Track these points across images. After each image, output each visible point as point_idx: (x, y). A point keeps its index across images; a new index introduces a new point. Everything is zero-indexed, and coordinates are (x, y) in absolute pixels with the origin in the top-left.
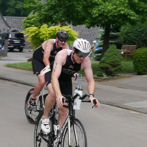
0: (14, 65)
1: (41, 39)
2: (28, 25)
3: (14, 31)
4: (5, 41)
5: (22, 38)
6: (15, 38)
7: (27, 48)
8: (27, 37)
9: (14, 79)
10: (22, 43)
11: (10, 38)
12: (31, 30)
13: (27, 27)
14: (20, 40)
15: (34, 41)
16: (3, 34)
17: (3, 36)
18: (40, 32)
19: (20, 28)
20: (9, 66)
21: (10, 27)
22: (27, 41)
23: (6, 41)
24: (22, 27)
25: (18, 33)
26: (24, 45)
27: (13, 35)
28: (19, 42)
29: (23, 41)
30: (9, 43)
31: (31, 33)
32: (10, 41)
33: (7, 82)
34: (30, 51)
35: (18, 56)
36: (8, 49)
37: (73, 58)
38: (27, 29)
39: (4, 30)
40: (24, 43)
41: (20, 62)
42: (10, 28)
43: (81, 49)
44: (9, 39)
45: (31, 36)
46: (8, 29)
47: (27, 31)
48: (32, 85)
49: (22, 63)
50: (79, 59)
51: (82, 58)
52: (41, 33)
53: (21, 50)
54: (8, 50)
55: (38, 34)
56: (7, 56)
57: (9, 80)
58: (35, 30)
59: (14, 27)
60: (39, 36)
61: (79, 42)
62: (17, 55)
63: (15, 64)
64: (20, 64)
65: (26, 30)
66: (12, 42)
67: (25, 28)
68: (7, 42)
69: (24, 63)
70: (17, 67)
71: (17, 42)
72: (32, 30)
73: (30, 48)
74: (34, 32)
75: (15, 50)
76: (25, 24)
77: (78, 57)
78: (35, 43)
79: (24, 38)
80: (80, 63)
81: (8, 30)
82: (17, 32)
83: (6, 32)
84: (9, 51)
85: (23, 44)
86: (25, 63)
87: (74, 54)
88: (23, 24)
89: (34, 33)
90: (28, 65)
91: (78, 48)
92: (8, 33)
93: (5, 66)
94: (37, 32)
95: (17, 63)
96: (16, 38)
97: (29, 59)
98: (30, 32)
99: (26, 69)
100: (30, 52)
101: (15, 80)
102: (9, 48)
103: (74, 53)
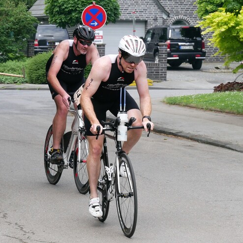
0: (185, 101)
1: (241, 40)
2: (209, 7)
3: (178, 22)
4: (158, 45)
5: (199, 39)
6: (181, 37)
7: (211, 61)
8: (210, 35)
9: (188, 132)
10: (200, 49)
11: (170, 39)
12: (217, 20)
13: (207, 12)
14: (193, 44)
15: (226, 45)
16: (154, 29)
17: (153, 34)
18: (237, 24)
19: (191, 15)
20: (173, 102)
21: (168, 13)
22: (209, 44)
23: (163, 45)
24: (195, 13)
25: (187, 26)
26: (204, 54)
27: (177, 31)
28: (191, 48)
29: (200, 46)
30: (168, 50)
31: (219, 25)
32: (170, 46)
33: (171, 139)
34: (217, 68)
35: (191, 78)
36: (168, 63)
37: (120, 65)
38: (208, 17)
39: (156, 20)
40: (204, 50)
41: (197, 93)
42: (169, 16)
43: (130, 51)
44: (169, 42)
45: (217, 32)
46: (165, 17)
47: (208, 21)
48: (228, 146)
49: (203, 96)
50: (129, 66)
51: (133, 65)
52: (241, 25)
53: (197, 66)
54: (168, 65)
55: (233, 27)
56: (165, 80)
57: (176, 135)
58: (226, 20)
59: (177, 13)
60: (238, 33)
61: (127, 41)
62: (188, 76)
63: (187, 98)
64: (197, 97)
65: (205, 19)
66: (174, 48)
67: (202, 15)
68: (164, 48)
69: (206, 95)
70: (192, 105)
71: (186, 46)
72: (220, 19)
73: (217, 60)
74: (226, 23)
75: (184, 65)
76: (202, 5)
77: (127, 64)
78: (227, 48)
79: (203, 39)
80: (131, 72)
81: (164, 21)
82: (185, 24)
83: (159, 23)
84: (169, 69)
85: (201, 51)
86: (210, 95)
87: (120, 59)
88: (198, 6)
89: (225, 27)
90: (217, 100)
91: (126, 50)
92: (164, 26)
93: (164, 102)
94: (232, 24)
95: (191, 96)
96: (184, 38)
97: (217, 85)
98: (214, 24)
99: (211, 110)
100: (218, 70)
101: (188, 136)
102: (169, 61)
103: (121, 57)
